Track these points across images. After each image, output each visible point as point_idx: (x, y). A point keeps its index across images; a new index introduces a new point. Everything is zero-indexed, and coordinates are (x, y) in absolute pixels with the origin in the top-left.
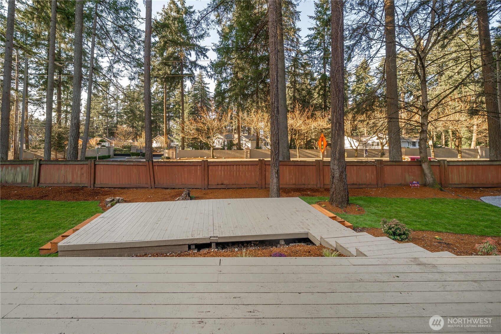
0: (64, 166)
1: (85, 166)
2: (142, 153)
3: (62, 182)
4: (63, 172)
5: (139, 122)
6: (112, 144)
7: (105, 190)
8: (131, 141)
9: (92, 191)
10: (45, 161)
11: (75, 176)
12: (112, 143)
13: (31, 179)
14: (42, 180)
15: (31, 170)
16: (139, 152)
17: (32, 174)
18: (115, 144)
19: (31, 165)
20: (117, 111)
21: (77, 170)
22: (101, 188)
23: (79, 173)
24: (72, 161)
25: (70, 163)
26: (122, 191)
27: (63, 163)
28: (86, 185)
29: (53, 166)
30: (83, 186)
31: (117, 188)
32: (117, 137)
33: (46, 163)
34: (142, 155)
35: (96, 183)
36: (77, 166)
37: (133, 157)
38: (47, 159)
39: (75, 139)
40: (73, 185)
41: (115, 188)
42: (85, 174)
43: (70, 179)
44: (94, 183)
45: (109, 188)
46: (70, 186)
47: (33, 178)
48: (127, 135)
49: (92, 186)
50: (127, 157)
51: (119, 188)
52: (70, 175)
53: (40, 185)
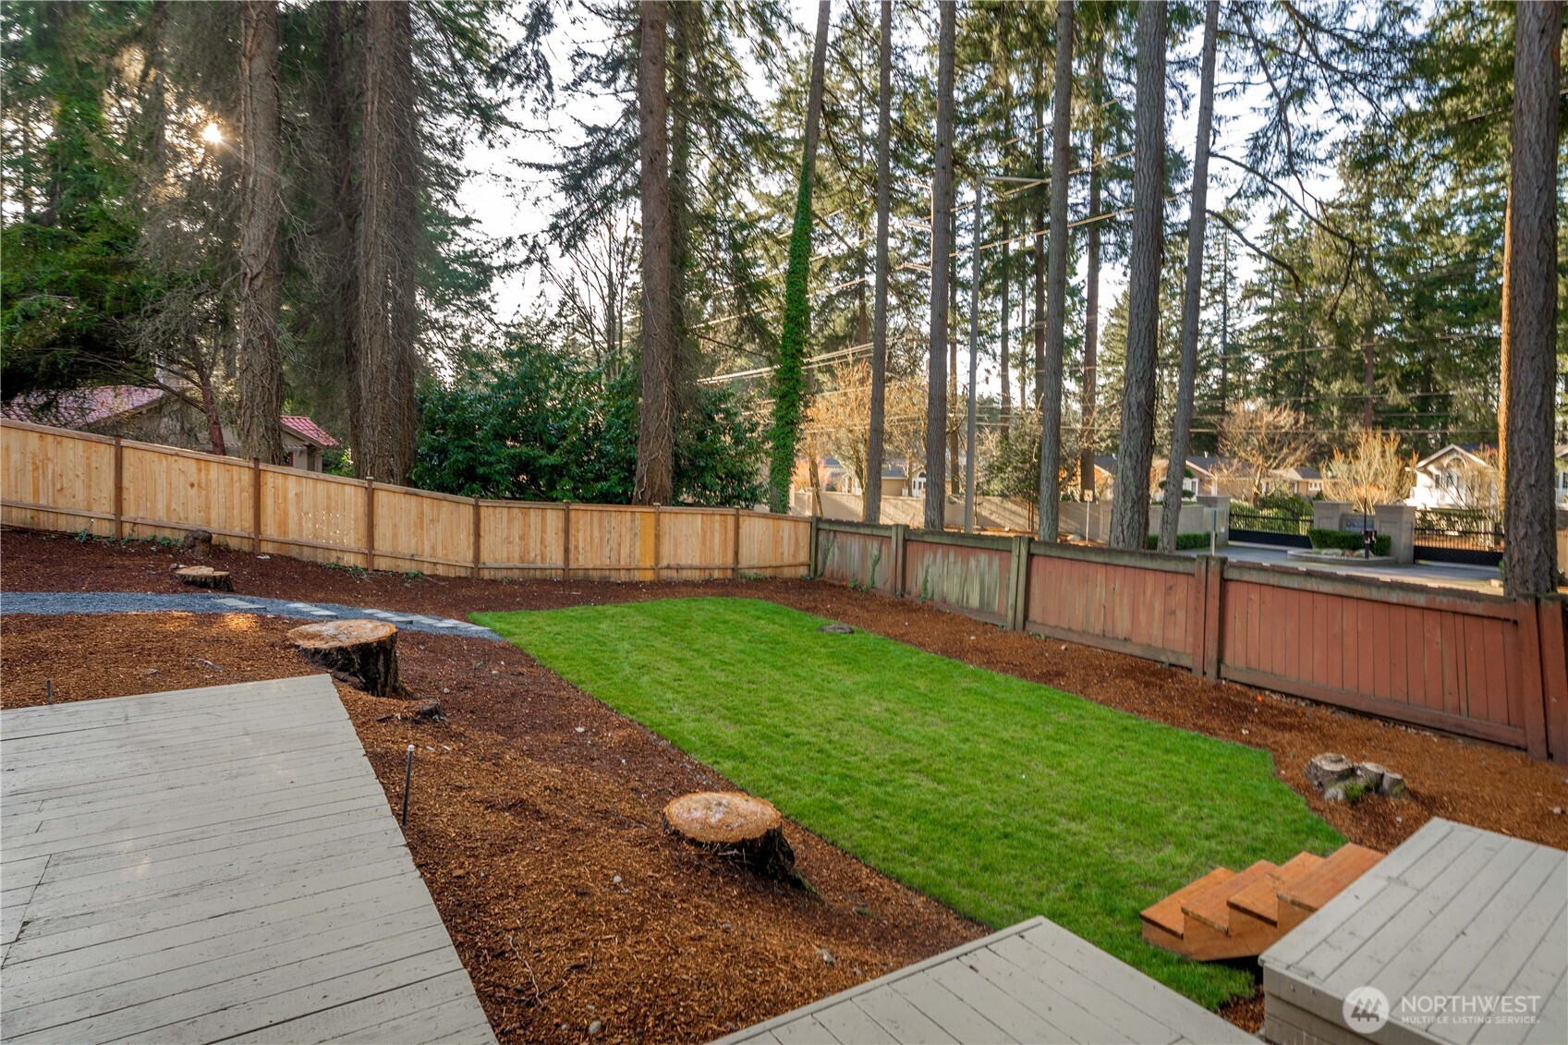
0: (1102, 570)
1: (1182, 579)
2: (1368, 534)
3: (1098, 630)
4: (1100, 593)
5: (1328, 383)
6: (1206, 487)
7: (1268, 701)
8: (1292, 474)
9: (1215, 694)
10: (1045, 544)
11: (1143, 617)
12: (1210, 482)
13: (1006, 603)
14: (1035, 613)
15: (1005, 569)
16: (1358, 530)
17: (1008, 587)
18: (1220, 485)
19: (1005, 554)
20: (1224, 342)
21: (1149, 593)
22: (1250, 686)
23: (1158, 606)
24: (1131, 554)
25: (1126, 560)
26: (1361, 727)
27: (1100, 559)
28: (1186, 662)
29: (1067, 564)
30: (1173, 660)
31: (1328, 705)
32: (1234, 455)
33: (1049, 553)
34: (1371, 546)
35: (1228, 659)
36: (1150, 577)
37: (1326, 553)
38: (1047, 539)
39: (1138, 468)
40: (1138, 652)
41: (1318, 703)
42: (1181, 615)
43: (1123, 626)
44: (1220, 660)
45: (1288, 695)
46: (1122, 650)
47: (1011, 601)
48: (1275, 445)
49: (1212, 672)
50: (1292, 551)
51: (1341, 708)
52: (1126, 609)
53: (1032, 629)
